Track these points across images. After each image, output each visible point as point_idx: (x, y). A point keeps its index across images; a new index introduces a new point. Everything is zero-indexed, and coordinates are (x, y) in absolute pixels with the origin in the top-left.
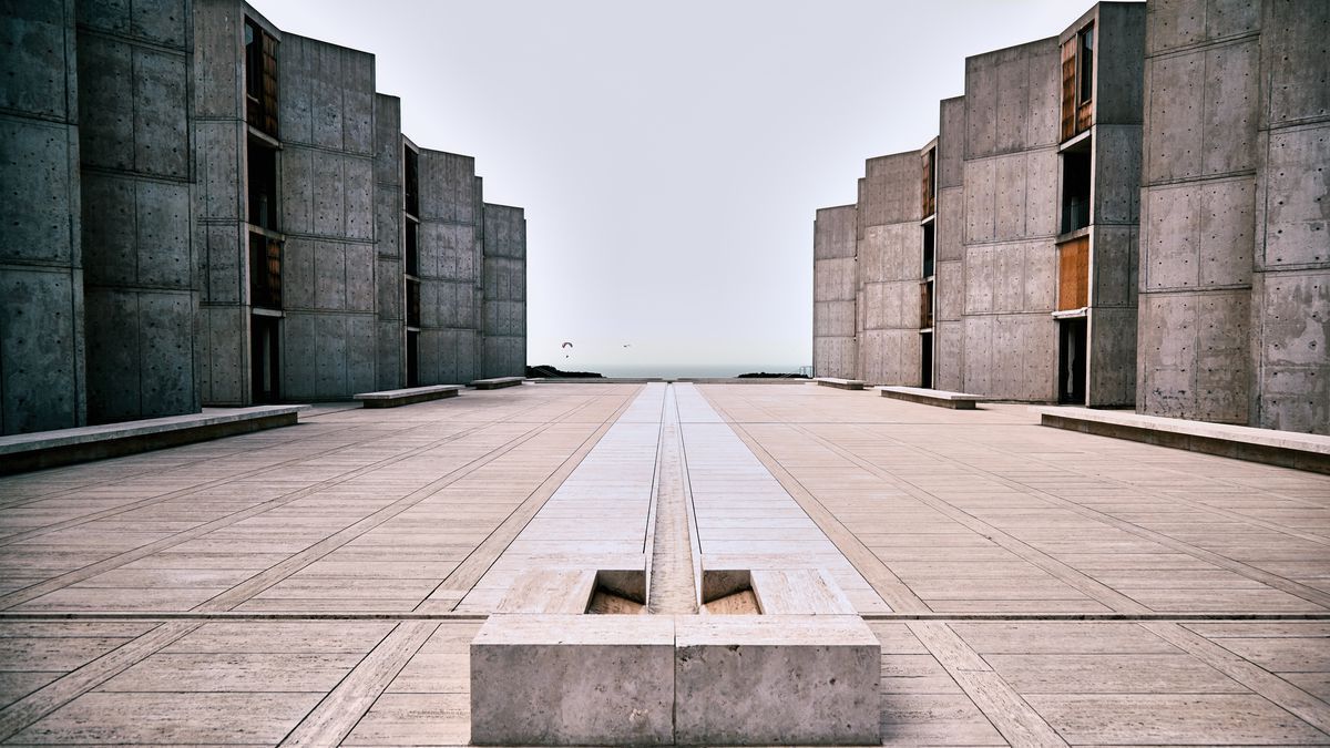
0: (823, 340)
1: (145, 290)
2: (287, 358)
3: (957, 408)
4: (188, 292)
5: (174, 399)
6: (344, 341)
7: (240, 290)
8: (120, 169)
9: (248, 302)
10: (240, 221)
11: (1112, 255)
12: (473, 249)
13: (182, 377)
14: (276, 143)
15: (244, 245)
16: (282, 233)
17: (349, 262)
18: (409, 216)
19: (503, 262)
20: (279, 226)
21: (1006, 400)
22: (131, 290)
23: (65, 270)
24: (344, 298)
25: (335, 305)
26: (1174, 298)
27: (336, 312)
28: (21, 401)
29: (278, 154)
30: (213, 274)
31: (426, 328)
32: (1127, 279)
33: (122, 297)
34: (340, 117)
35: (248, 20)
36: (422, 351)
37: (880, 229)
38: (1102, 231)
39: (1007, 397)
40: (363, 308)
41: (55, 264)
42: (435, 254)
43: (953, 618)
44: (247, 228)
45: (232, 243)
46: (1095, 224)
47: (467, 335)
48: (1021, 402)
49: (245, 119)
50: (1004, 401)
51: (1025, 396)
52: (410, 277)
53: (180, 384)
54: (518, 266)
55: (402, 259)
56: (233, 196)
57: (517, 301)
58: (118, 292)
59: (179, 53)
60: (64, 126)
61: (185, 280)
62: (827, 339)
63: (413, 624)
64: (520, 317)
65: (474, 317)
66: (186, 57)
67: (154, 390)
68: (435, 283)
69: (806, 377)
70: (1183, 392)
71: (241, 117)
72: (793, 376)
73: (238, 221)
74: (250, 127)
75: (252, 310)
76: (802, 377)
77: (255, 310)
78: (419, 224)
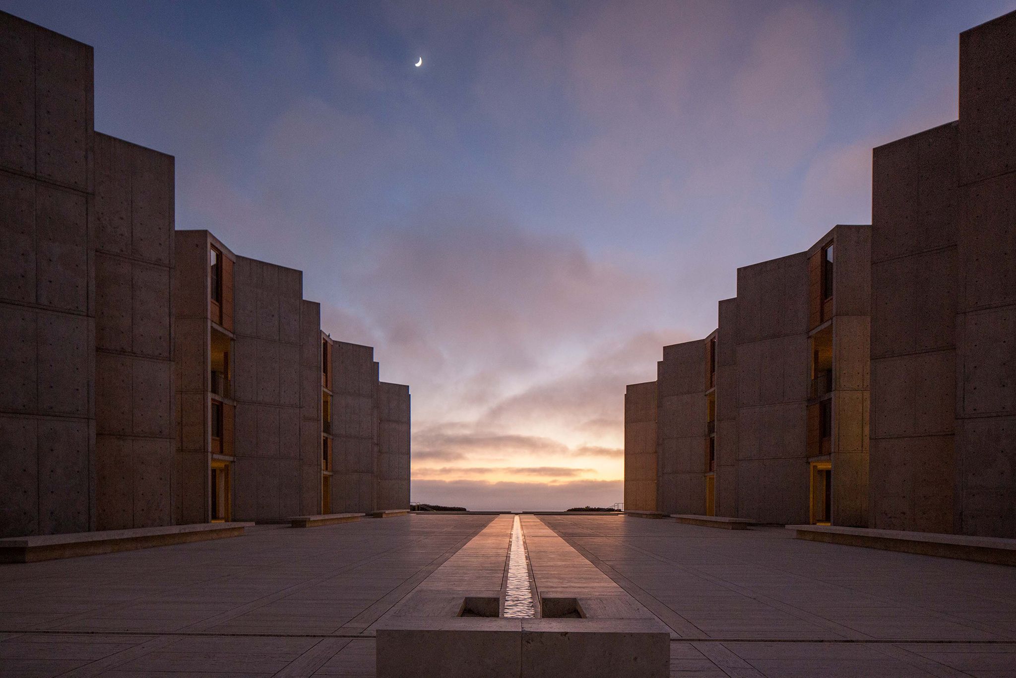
0: (631, 483)
1: (138, 438)
3: (732, 529)
4: (168, 440)
5: (157, 517)
6: (276, 478)
7: (204, 440)
8: (122, 352)
9: (210, 449)
11: (849, 413)
12: (371, 415)
13: (162, 502)
14: (231, 335)
15: (208, 408)
16: (235, 400)
17: (282, 422)
18: (326, 390)
19: (393, 425)
20: (232, 395)
21: (770, 524)
22: (128, 438)
23: (84, 420)
24: (278, 448)
25: (272, 453)
26: (896, 442)
27: (272, 458)
28: (52, 513)
29: (232, 343)
30: (185, 429)
31: (337, 472)
32: (860, 431)
33: (121, 443)
34: (277, 317)
35: (213, 246)
36: (334, 489)
37: (675, 397)
38: (842, 395)
39: (769, 521)
40: (292, 455)
41: (77, 416)
42: (344, 418)
43: (725, 640)
44: (210, 396)
45: (199, 407)
46: (836, 390)
47: (367, 478)
49: (210, 316)
51: (785, 520)
52: (325, 435)
53: (162, 507)
54: (405, 428)
55: (320, 420)
56: (201, 372)
57: (404, 453)
58: (119, 439)
59: (165, 269)
60: (85, 318)
61: (166, 431)
62: (635, 482)
63: (332, 640)
64: (406, 466)
65: (373, 465)
66: (169, 272)
67: (143, 510)
68: (344, 439)
69: (620, 510)
70: (904, 513)
71: (207, 316)
72: (610, 510)
73: (204, 391)
74: (213, 323)
75: (212, 456)
76: (616, 511)
77: (214, 455)
78: (332, 396)
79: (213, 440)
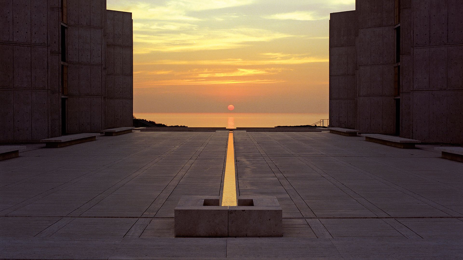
6: (30, 107)
31: (71, 96)
36: (69, 111)
37: (368, 31)
40: (42, 86)
47: (97, 100)
55: (60, 53)
64: (130, 86)
65: (102, 88)
78: (67, 28)
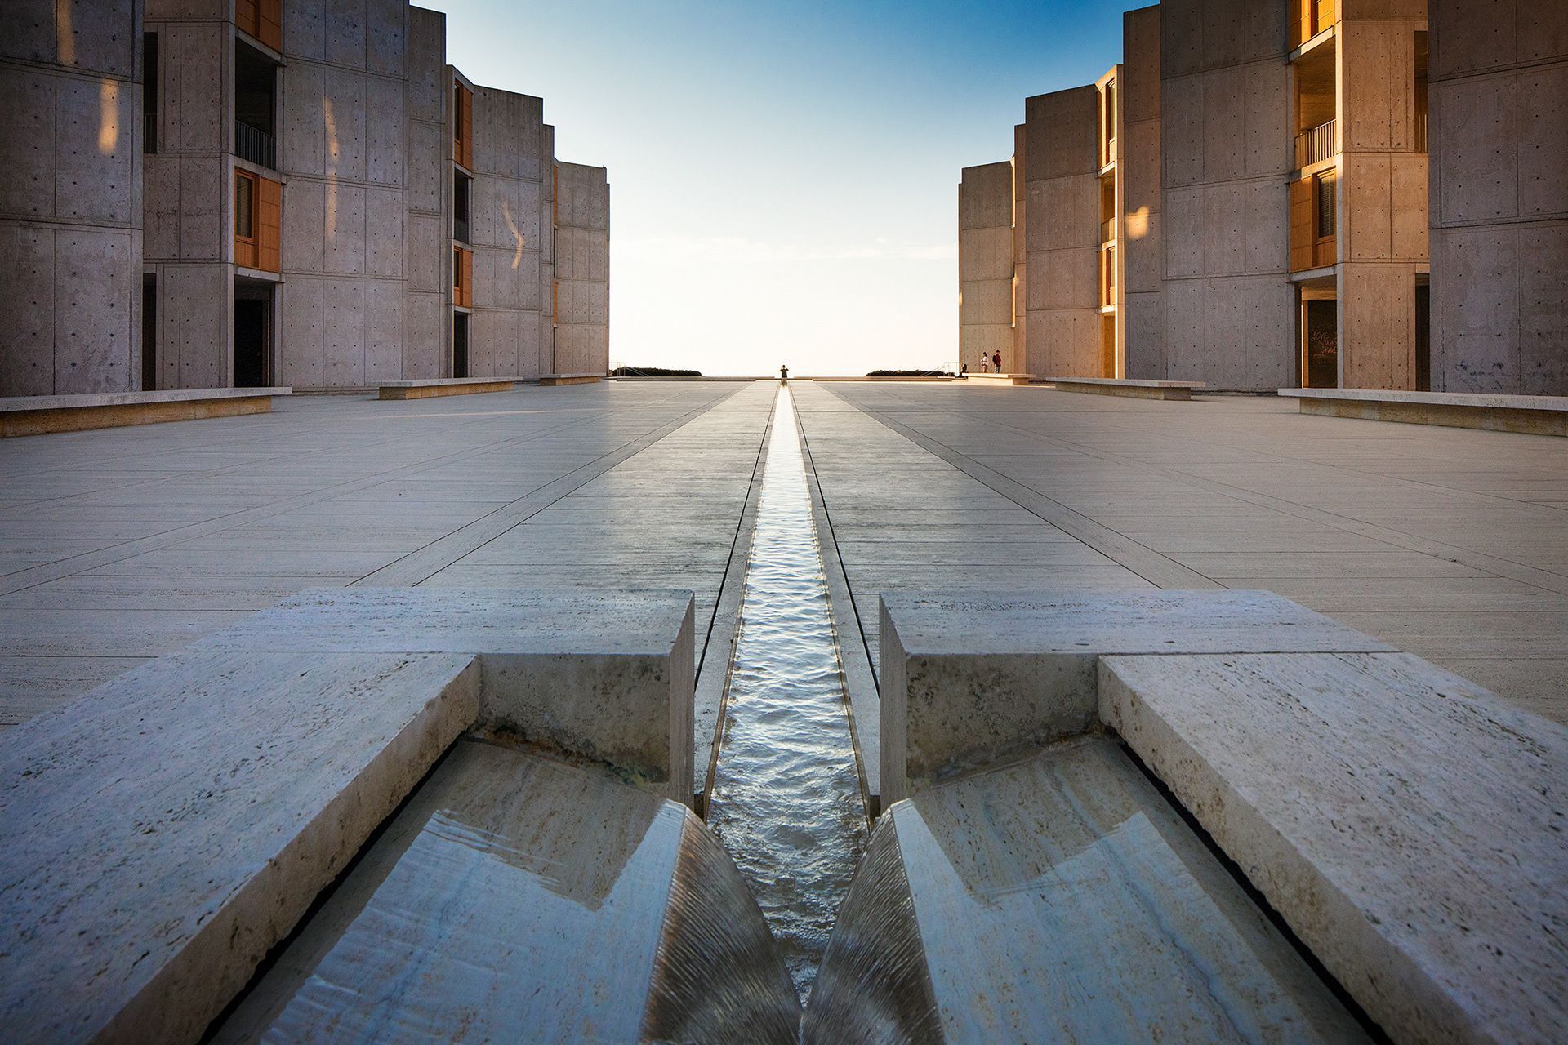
0: (971, 328)
1: (63, 226)
2: (285, 334)
3: (1165, 399)
4: (128, 232)
5: (102, 378)
6: (362, 315)
7: (220, 242)
8: (36, 61)
9: (231, 259)
10: (223, 153)
11: (1368, 192)
12: (540, 212)
13: (115, 349)
14: (277, 57)
15: (227, 183)
16: (283, 173)
17: (370, 213)
18: (460, 168)
19: (580, 234)
20: (279, 164)
21: (1225, 391)
22: (43, 225)
24: (362, 259)
25: (351, 269)
26: (1481, 233)
27: (350, 276)
29: (279, 72)
30: (187, 223)
31: (479, 309)
32: (1389, 226)
33: (31, 234)
34: (361, 28)
36: (475, 338)
37: (1046, 183)
38: (1354, 162)
39: (1225, 386)
40: (388, 273)
42: (491, 216)
44: (232, 162)
45: (211, 180)
46: (1344, 151)
47: (531, 318)
48: (1246, 393)
49: (233, 19)
50: (1221, 392)
51: (1251, 386)
52: (459, 244)
53: (111, 358)
54: (598, 238)
55: (448, 218)
56: (215, 120)
57: (598, 281)
58: (26, 228)
61: (122, 215)
62: (977, 327)
64: (601, 302)
65: (540, 296)
67: (74, 365)
68: (492, 252)
70: (1500, 366)
71: (228, 17)
72: (937, 374)
73: (220, 153)
74: (240, 31)
75: (236, 270)
76: (947, 375)
77: (240, 269)
78: (472, 179)
79: (237, 241)
